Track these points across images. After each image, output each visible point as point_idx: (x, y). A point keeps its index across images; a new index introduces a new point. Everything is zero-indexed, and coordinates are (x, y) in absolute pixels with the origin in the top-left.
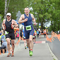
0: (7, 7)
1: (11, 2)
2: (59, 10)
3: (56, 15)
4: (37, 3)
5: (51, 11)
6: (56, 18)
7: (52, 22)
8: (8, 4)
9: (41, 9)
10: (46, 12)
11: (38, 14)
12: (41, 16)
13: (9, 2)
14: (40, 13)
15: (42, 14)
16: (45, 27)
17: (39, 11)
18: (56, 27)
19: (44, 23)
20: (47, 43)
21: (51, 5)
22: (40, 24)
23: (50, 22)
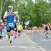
0: (2, 11)
1: (4, 7)
2: (35, 14)
3: (33, 17)
4: (21, 9)
5: (30, 15)
6: (33, 19)
7: (30, 21)
8: (3, 9)
9: (23, 13)
10: (26, 15)
11: (21, 16)
12: (24, 17)
13: (3, 7)
14: (23, 16)
15: (24, 16)
16: (26, 24)
17: (22, 14)
18: (32, 25)
19: (25, 22)
20: (27, 35)
21: (30, 11)
22: (22, 23)
23: (29, 21)
